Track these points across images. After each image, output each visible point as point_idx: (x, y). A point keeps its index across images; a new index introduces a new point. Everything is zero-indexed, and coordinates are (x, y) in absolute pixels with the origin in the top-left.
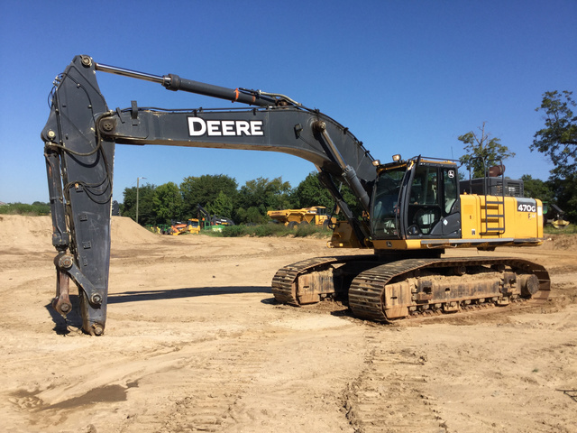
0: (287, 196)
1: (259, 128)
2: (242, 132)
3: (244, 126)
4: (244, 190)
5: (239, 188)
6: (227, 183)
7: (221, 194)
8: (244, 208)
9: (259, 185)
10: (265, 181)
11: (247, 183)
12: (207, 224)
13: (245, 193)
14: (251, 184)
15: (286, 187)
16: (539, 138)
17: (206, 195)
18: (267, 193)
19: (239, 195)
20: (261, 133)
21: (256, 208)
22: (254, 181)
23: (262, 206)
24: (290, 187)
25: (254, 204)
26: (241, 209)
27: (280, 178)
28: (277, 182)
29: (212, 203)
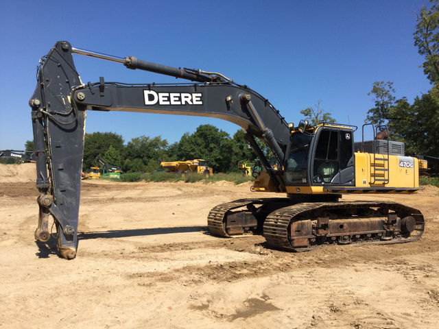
0: (165, 151)
1: (199, 99)
2: (186, 102)
3: (187, 97)
4: (130, 146)
5: (125, 144)
6: (115, 140)
7: (111, 148)
8: (130, 159)
9: (142, 142)
10: (147, 139)
11: (133, 140)
12: (106, 172)
13: (131, 147)
14: (136, 140)
15: (164, 143)
16: (371, 115)
17: (99, 148)
18: (150, 148)
19: (126, 149)
20: (201, 103)
21: (140, 160)
22: (138, 139)
23: (145, 159)
24: (167, 143)
25: (139, 157)
26: (128, 160)
27: (159, 137)
28: (157, 139)
29: (103, 155)
